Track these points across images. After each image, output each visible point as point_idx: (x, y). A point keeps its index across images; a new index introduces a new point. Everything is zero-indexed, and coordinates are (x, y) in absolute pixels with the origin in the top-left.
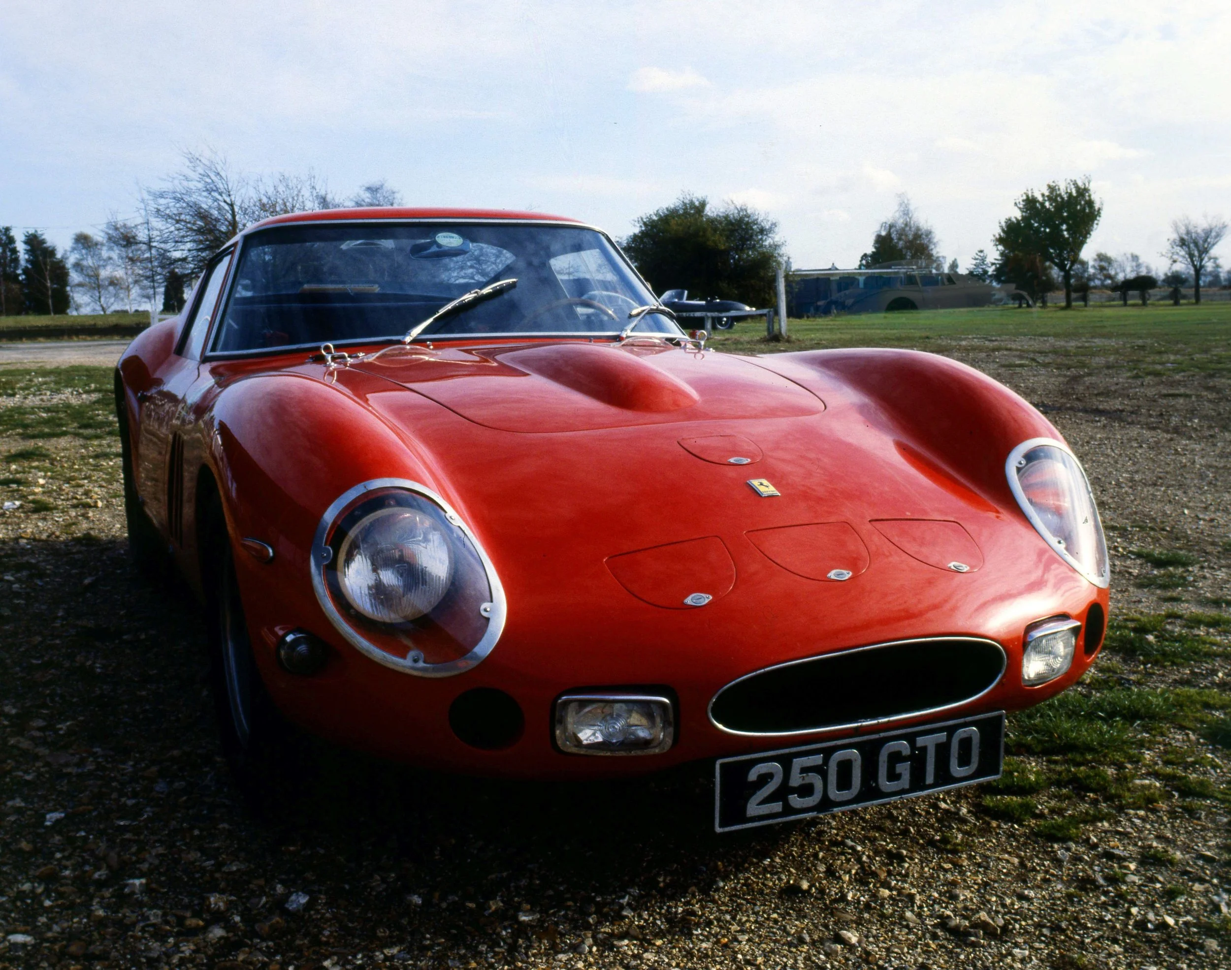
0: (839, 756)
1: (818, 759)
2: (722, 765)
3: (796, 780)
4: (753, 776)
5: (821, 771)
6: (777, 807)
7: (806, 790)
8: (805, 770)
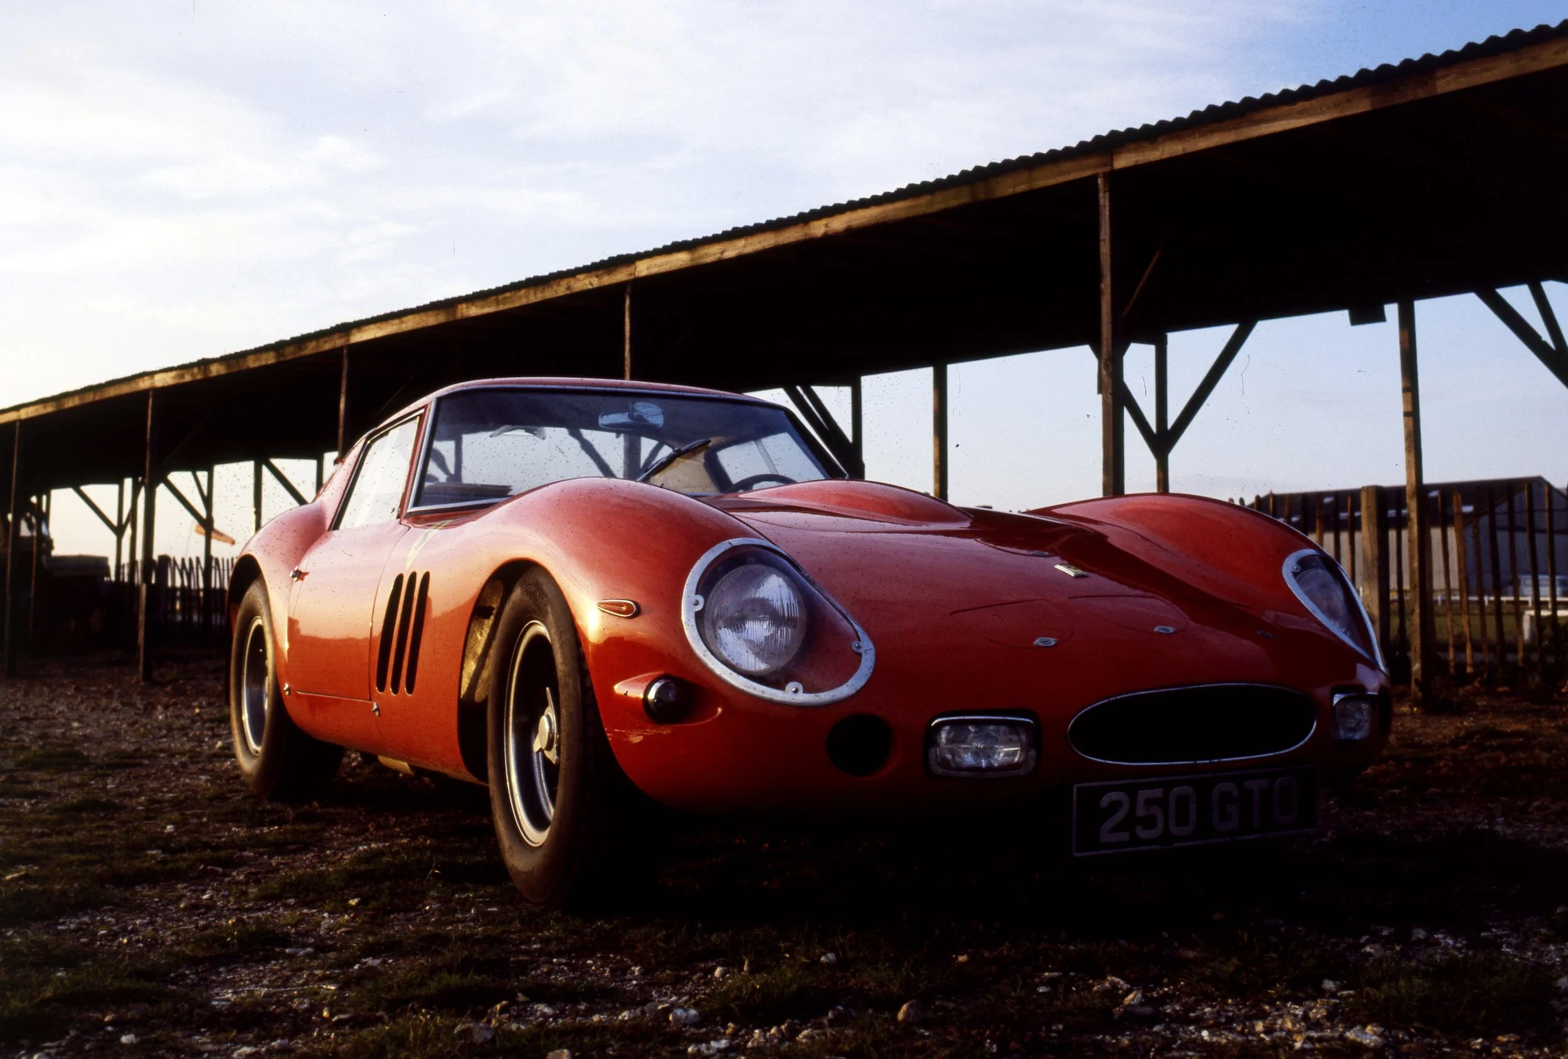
0: (1176, 790)
1: (1158, 793)
2: (1078, 789)
3: (1141, 811)
4: (1105, 800)
5: (1162, 803)
6: (1125, 836)
7: (1149, 822)
8: (1149, 802)
